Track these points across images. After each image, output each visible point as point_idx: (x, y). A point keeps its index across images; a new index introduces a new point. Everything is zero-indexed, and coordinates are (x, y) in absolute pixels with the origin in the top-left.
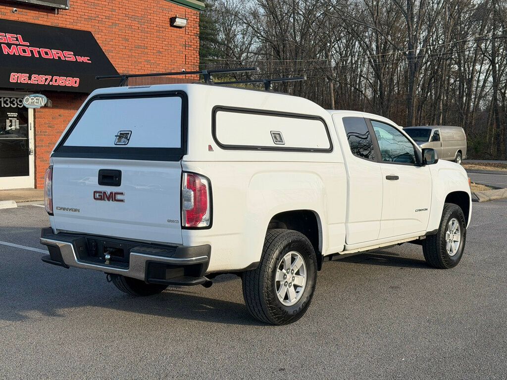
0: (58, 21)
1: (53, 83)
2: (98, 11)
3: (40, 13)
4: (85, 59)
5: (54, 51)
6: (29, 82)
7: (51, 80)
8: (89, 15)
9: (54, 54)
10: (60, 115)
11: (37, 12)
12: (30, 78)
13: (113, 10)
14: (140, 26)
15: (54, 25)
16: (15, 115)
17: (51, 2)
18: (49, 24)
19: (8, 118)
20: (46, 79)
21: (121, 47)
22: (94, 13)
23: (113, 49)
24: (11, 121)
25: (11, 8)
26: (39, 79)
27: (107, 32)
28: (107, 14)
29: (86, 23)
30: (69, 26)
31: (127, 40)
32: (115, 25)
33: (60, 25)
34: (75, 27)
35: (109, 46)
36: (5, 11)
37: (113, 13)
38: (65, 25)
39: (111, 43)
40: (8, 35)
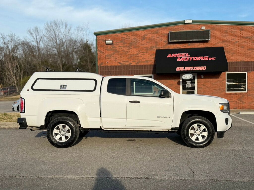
0: (208, 45)
1: (194, 69)
2: (228, 38)
3: (200, 43)
4: (213, 59)
5: (199, 57)
6: (184, 70)
7: (193, 68)
8: (223, 40)
9: (198, 58)
10: (208, 81)
11: (199, 43)
12: (184, 69)
13: (235, 36)
14: (251, 40)
15: (206, 47)
16: (190, 82)
17: (202, 39)
18: (204, 47)
19: (187, 83)
20: (191, 68)
21: (240, 51)
22: (226, 39)
23: (235, 52)
24: (188, 84)
25: (187, 44)
26: (188, 69)
27: (232, 45)
28: (233, 38)
29: (222, 43)
30: (213, 46)
31: (243, 47)
32: (237, 42)
33: (209, 47)
34: (216, 46)
35: (233, 51)
36: (185, 45)
37: (236, 37)
38: (211, 46)
39: (235, 50)
40: (183, 54)
